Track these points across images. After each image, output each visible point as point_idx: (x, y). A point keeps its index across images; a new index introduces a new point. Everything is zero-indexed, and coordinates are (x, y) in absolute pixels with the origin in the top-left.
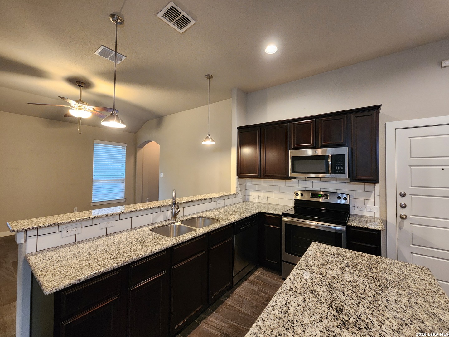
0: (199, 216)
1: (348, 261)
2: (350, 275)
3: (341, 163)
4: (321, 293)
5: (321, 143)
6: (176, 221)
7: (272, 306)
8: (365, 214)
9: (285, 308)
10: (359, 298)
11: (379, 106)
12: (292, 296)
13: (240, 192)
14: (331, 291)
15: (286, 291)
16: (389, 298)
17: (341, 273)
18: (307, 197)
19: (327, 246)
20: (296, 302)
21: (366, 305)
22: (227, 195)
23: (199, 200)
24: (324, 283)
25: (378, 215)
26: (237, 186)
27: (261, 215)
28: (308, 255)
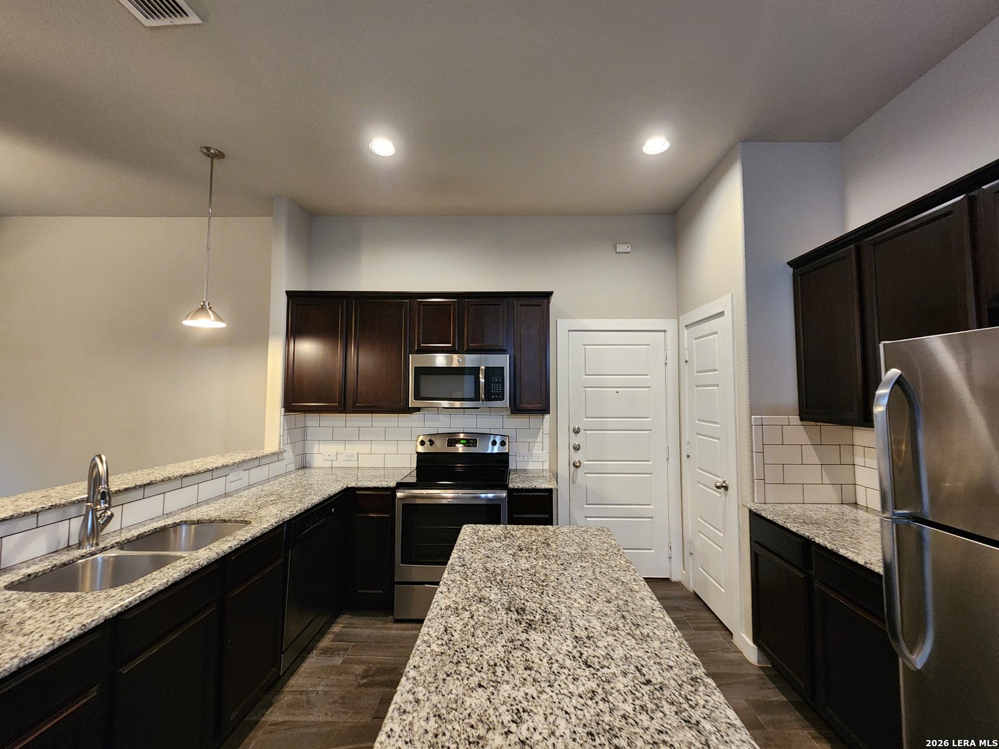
0: (177, 521)
1: (520, 542)
2: (526, 561)
3: (498, 382)
4: (493, 597)
5: (468, 344)
6: (102, 545)
7: (425, 642)
8: (531, 466)
9: (446, 638)
10: (541, 588)
11: (550, 294)
12: (452, 617)
13: (288, 448)
14: (506, 591)
15: (440, 612)
16: (574, 575)
17: (513, 561)
18: (441, 446)
19: (486, 527)
20: (461, 623)
21: (550, 593)
22: (257, 458)
23: (176, 478)
24: (493, 582)
25: (546, 466)
26: (283, 432)
27: (349, 495)
28: (461, 548)
